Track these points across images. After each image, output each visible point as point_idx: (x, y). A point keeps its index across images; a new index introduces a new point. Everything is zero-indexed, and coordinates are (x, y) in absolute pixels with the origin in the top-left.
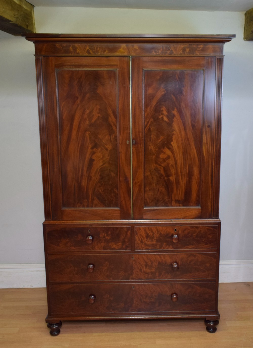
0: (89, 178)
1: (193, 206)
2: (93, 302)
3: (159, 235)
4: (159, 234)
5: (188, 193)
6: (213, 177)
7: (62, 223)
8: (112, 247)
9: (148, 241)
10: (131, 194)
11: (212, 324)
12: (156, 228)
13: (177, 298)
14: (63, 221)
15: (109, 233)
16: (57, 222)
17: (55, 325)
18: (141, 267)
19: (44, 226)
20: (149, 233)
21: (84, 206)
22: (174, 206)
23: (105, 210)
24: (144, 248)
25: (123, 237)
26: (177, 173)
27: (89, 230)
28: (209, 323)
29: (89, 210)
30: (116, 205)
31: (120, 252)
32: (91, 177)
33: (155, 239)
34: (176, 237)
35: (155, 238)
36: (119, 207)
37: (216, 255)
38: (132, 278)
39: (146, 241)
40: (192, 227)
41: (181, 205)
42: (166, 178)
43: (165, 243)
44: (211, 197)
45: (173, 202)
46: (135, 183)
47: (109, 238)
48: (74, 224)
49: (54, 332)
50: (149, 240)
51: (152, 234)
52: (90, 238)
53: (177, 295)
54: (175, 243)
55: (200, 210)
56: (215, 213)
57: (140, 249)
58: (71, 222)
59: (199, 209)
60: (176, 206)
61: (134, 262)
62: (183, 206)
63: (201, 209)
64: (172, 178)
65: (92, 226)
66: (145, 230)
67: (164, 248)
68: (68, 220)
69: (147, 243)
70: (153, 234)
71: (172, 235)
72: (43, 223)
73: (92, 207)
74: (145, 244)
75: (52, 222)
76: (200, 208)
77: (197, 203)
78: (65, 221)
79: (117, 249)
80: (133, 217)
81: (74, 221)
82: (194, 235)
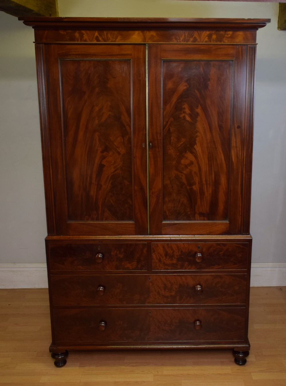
0: (99, 187)
1: (219, 220)
2: (103, 329)
3: (180, 253)
4: (180, 252)
5: (214, 204)
6: (244, 186)
7: (68, 238)
8: (126, 267)
9: (167, 259)
10: (147, 205)
11: (241, 356)
12: (177, 245)
13: (201, 325)
14: (69, 237)
15: (122, 250)
16: (62, 237)
17: (60, 355)
18: (159, 289)
19: (47, 241)
20: (168, 250)
21: (93, 219)
22: (198, 220)
23: (117, 224)
24: (162, 269)
25: (138, 255)
26: (201, 182)
27: (99, 247)
28: (238, 354)
29: (99, 224)
30: (130, 219)
31: (135, 273)
32: (101, 186)
33: (175, 258)
34: (199, 255)
35: (176, 257)
36: (134, 221)
37: (246, 277)
38: (148, 303)
39: (165, 260)
40: (219, 244)
41: (205, 218)
42: (188, 187)
43: (186, 263)
44: (240, 210)
45: (196, 215)
46: (152, 193)
47: (121, 256)
48: (81, 240)
49: (60, 363)
50: (169, 259)
51: (171, 252)
52: (100, 256)
53: (200, 322)
54: (198, 263)
55: (229, 225)
56: (246, 229)
57: (158, 269)
59: (226, 223)
60: (200, 220)
61: (151, 284)
62: (209, 219)
63: (229, 224)
64: (196, 188)
65: (102, 242)
66: (164, 247)
67: (185, 269)
68: (74, 235)
69: (166, 262)
70: (173, 253)
71: (196, 253)
72: (46, 238)
73: (102, 220)
74: (164, 263)
75: (55, 237)
76: (228, 222)
77: (225, 217)
78: (71, 237)
79: (131, 269)
80: (150, 232)
81: (82, 237)
82: (221, 253)
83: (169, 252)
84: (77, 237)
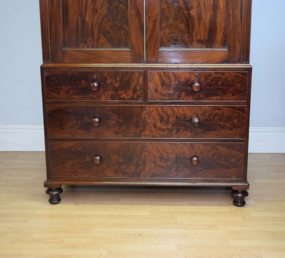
0: (95, 11)
1: (218, 47)
2: (98, 162)
3: (177, 83)
4: (177, 81)
5: (212, 31)
6: (243, 10)
7: (63, 65)
8: (121, 97)
9: (163, 89)
10: (144, 31)
11: (240, 196)
12: (174, 73)
13: (198, 161)
14: (64, 64)
15: (118, 79)
16: (57, 65)
17: (54, 190)
18: (155, 122)
19: (42, 69)
20: (164, 79)
21: (88, 47)
22: (196, 47)
23: (113, 51)
24: (158, 99)
25: (134, 84)
26: (199, 5)
27: (94, 76)
28: (236, 194)
29: (95, 51)
30: (126, 46)
31: (131, 103)
32: (97, 10)
33: (172, 88)
34: (197, 84)
35: (173, 86)
36: (130, 48)
37: (245, 109)
38: (144, 136)
39: (162, 90)
40: (217, 73)
41: (203, 46)
42: (186, 12)
43: (184, 93)
44: (240, 36)
45: (194, 42)
46: (149, 18)
47: (117, 85)
48: (76, 67)
49: (54, 200)
50: (165, 89)
51: (168, 81)
52: (96, 84)
53: (198, 158)
54: (197, 92)
55: (227, 53)
56: (245, 56)
57: (154, 99)
58: (73, 65)
59: (224, 51)
60: (198, 47)
61: (147, 116)
62: (207, 47)
63: (228, 51)
64: (193, 13)
65: (97, 70)
66: (160, 76)
67: (182, 99)
68: (70, 63)
69: (162, 92)
70: (170, 82)
71: (193, 83)
72: (41, 66)
73: (98, 47)
74: (160, 93)
75: (51, 65)
76: (227, 50)
77: (224, 44)
78: (67, 64)
79: (127, 99)
80: (146, 60)
81: (77, 64)
82: (219, 83)
83: (166, 82)
84: (73, 64)
